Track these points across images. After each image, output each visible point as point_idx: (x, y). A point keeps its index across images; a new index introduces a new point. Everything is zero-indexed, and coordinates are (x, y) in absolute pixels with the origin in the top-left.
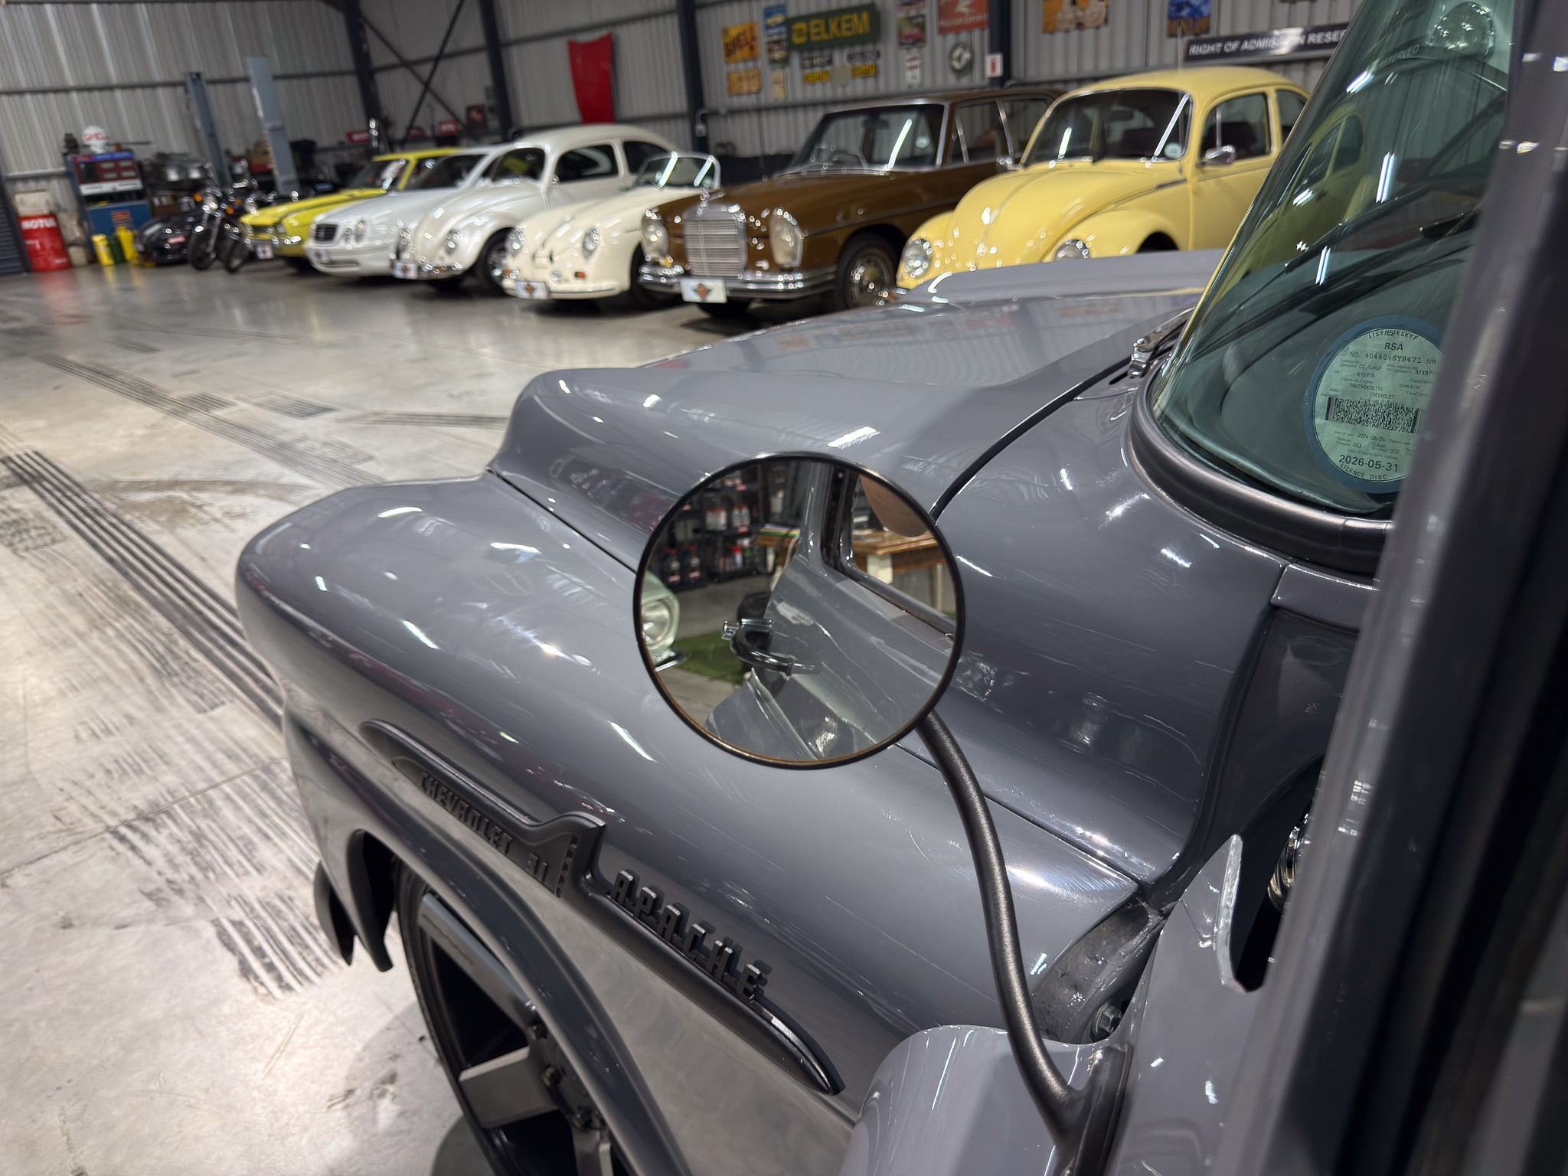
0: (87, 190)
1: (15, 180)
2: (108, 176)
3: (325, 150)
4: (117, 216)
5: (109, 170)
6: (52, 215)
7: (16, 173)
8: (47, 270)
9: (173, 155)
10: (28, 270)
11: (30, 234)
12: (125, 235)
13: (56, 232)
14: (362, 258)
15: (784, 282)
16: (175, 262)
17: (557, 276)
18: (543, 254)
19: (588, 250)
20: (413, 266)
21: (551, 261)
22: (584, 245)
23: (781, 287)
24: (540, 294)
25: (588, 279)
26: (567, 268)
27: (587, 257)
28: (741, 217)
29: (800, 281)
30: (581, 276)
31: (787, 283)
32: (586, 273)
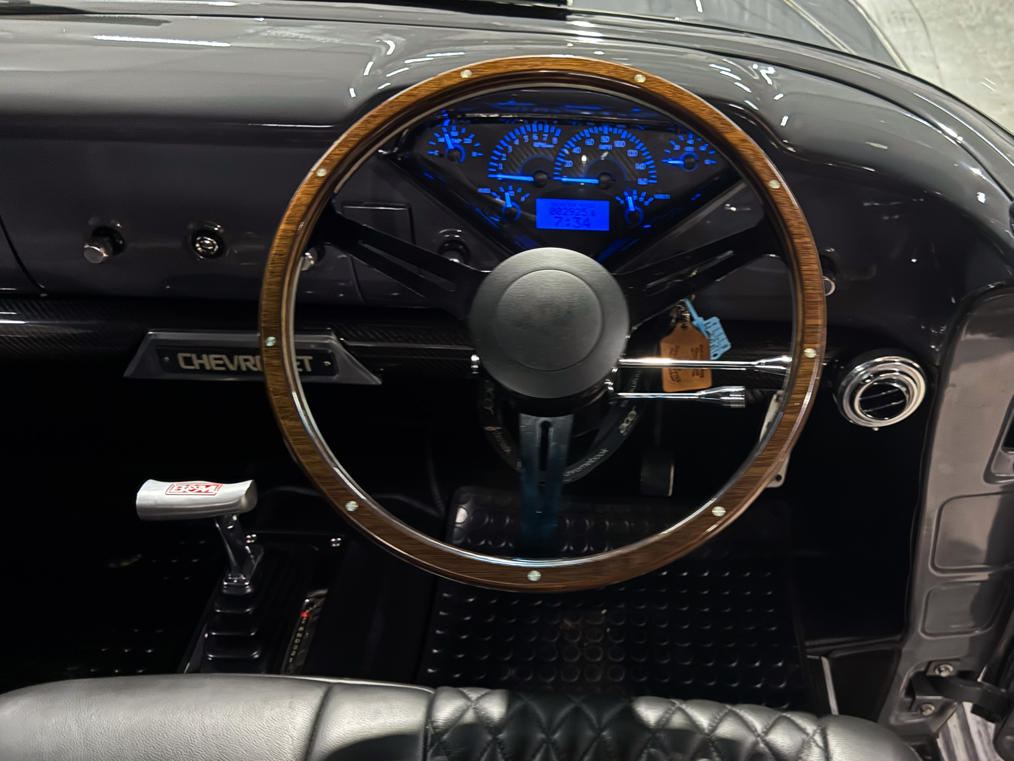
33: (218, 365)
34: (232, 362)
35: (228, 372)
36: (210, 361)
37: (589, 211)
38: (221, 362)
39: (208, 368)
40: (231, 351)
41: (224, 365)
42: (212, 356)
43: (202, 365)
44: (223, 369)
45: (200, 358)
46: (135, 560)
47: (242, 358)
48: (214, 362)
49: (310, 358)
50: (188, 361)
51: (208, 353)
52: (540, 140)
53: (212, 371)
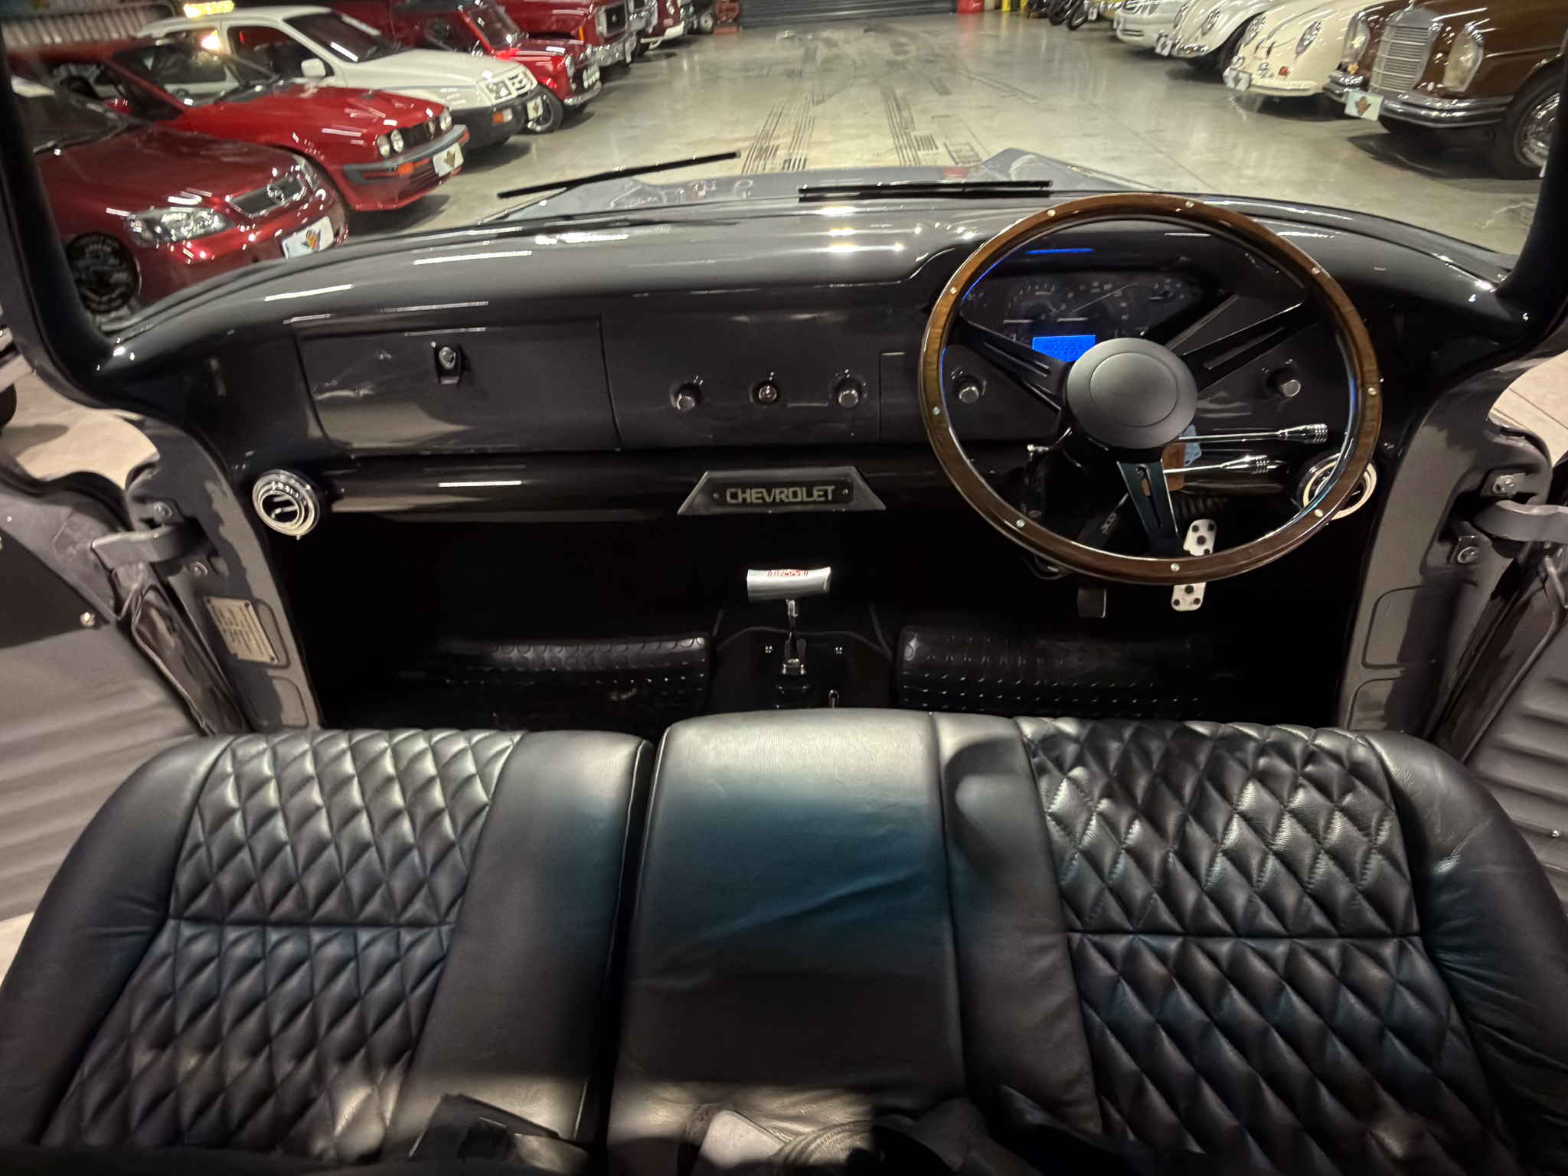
10: (954, 10)
14: (1148, 30)
15: (1437, 109)
16: (1042, 16)
17: (1264, 70)
18: (1268, 44)
19: (1302, 46)
20: (1170, 43)
21: (1269, 52)
22: (1302, 40)
23: (1434, 114)
24: (1242, 86)
25: (1289, 76)
26: (1275, 63)
27: (1298, 54)
28: (1435, 27)
29: (1460, 109)
30: (1284, 72)
31: (1441, 110)
32: (1291, 69)
33: (757, 498)
34: (770, 495)
35: (765, 504)
36: (751, 496)
37: (1077, 345)
38: (760, 495)
39: (749, 501)
40: (769, 486)
41: (763, 498)
42: (754, 491)
43: (744, 500)
44: (761, 501)
45: (744, 492)
46: (630, 694)
47: (778, 491)
48: (754, 496)
49: (833, 487)
50: (734, 496)
51: (751, 488)
52: (1041, 289)
53: (752, 504)
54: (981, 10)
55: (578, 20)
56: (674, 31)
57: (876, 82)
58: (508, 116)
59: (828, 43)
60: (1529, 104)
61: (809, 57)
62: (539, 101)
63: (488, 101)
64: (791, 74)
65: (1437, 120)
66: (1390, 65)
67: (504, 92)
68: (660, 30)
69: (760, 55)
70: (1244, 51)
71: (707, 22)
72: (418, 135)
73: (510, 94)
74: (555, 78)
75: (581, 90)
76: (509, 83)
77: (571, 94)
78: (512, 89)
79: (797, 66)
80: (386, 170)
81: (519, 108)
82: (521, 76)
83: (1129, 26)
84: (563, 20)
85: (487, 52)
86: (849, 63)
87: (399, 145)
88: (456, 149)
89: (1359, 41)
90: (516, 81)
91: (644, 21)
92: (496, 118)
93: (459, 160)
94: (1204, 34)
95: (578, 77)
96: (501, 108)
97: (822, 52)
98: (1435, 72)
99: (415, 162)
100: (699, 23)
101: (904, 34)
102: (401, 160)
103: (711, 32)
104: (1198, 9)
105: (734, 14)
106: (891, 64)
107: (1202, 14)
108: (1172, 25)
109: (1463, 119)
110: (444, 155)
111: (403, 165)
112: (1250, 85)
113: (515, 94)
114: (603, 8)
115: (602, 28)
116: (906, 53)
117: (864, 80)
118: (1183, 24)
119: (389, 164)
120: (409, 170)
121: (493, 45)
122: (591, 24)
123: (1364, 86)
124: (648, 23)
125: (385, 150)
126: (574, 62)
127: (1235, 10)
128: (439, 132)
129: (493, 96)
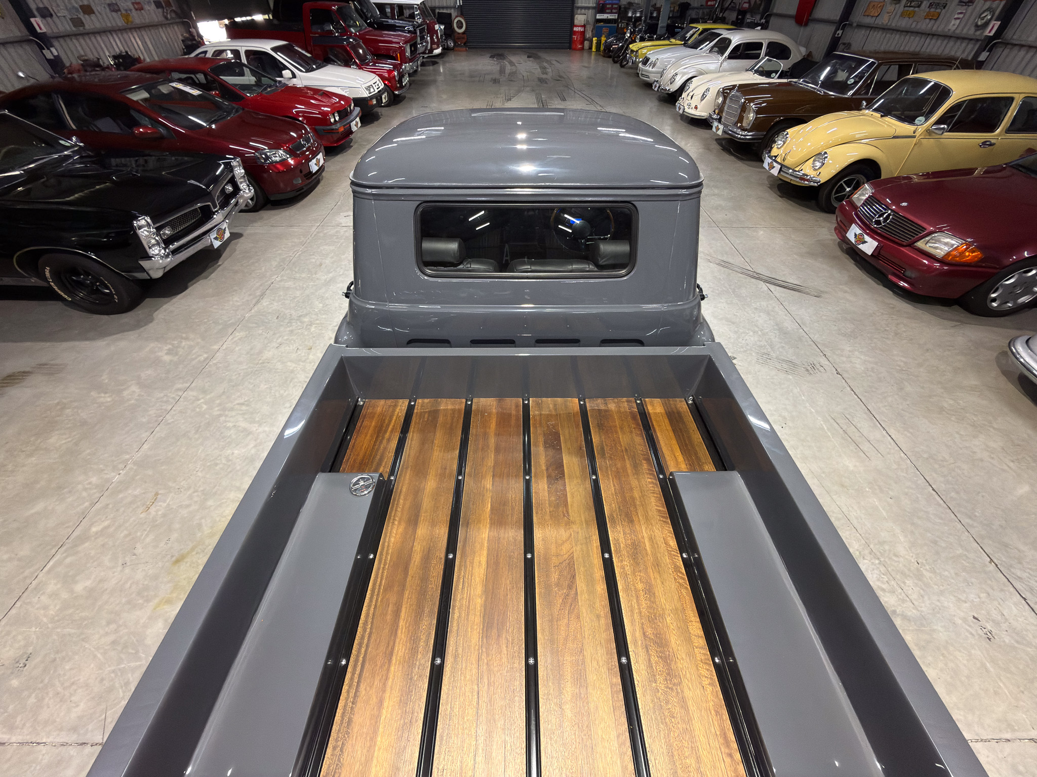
0: (599, 16)
1: (578, 8)
2: (607, 11)
3: (694, 8)
4: (604, 30)
5: (608, 9)
6: (584, 26)
7: (580, 5)
8: (575, 49)
9: (635, 3)
10: (570, 48)
11: (575, 33)
12: (603, 39)
13: (583, 33)
14: (651, 75)
15: (741, 134)
16: (610, 57)
17: (689, 105)
18: (691, 94)
19: (703, 97)
20: (658, 85)
21: (692, 98)
22: (704, 94)
23: (739, 136)
24: (681, 112)
25: (698, 110)
26: (694, 103)
27: (702, 100)
28: (743, 100)
29: (749, 135)
30: (696, 108)
31: (742, 135)
32: (698, 107)
54: (583, 49)
55: (395, 49)
56: (438, 51)
57: (533, 91)
58: (374, 102)
59: (511, 63)
60: (774, 134)
61: (502, 71)
62: (386, 94)
63: (366, 94)
64: (495, 81)
65: (740, 139)
66: (728, 113)
67: (372, 90)
68: (431, 51)
69: (480, 67)
70: (684, 95)
71: (451, 44)
72: (344, 114)
73: (375, 91)
74: (389, 81)
75: (402, 87)
76: (374, 85)
77: (397, 89)
78: (375, 88)
79: (497, 76)
80: (333, 129)
81: (378, 96)
82: (378, 82)
83: (644, 73)
84: (388, 49)
85: (360, 67)
86: (521, 77)
87: (337, 118)
88: (358, 119)
89: (720, 100)
90: (376, 84)
91: (424, 47)
92: (370, 103)
93: (359, 125)
94: (671, 84)
95: (400, 81)
96: (371, 98)
97: (508, 69)
98: (741, 119)
99: (344, 126)
100: (447, 44)
101: (547, 61)
102: (338, 125)
103: (452, 49)
104: (671, 70)
105: (464, 41)
106: (541, 80)
107: (672, 73)
108: (660, 75)
109: (749, 139)
110: (354, 122)
111: (340, 128)
112: (684, 111)
113: (376, 91)
114: (409, 44)
115: (408, 54)
116: (546, 74)
117: (528, 89)
118: (664, 77)
119: (334, 127)
120: (342, 129)
121: (362, 65)
122: (403, 52)
123: (719, 120)
124: (426, 49)
125: (332, 120)
126: (399, 73)
127: (684, 74)
128: (351, 112)
129: (368, 92)
